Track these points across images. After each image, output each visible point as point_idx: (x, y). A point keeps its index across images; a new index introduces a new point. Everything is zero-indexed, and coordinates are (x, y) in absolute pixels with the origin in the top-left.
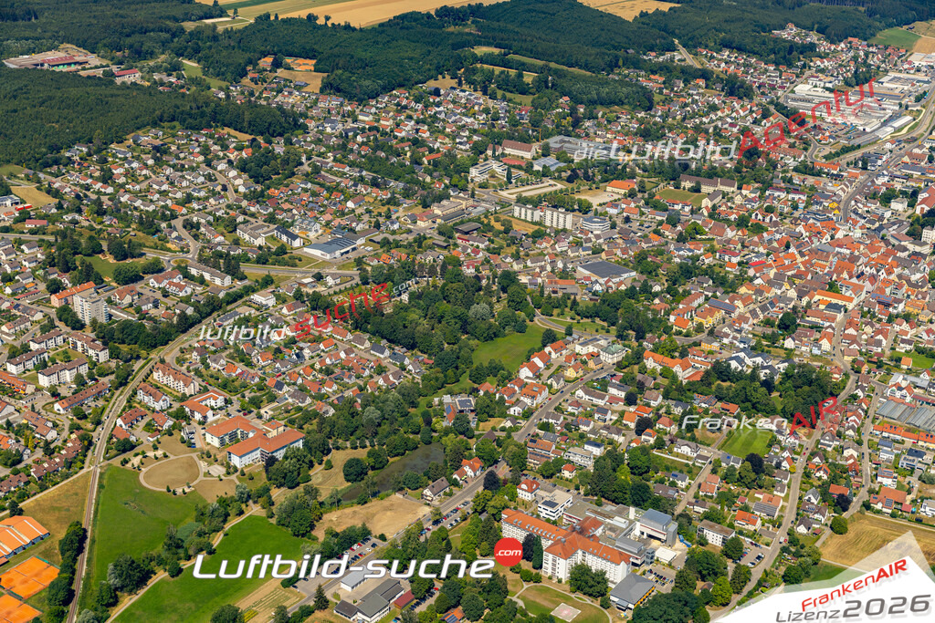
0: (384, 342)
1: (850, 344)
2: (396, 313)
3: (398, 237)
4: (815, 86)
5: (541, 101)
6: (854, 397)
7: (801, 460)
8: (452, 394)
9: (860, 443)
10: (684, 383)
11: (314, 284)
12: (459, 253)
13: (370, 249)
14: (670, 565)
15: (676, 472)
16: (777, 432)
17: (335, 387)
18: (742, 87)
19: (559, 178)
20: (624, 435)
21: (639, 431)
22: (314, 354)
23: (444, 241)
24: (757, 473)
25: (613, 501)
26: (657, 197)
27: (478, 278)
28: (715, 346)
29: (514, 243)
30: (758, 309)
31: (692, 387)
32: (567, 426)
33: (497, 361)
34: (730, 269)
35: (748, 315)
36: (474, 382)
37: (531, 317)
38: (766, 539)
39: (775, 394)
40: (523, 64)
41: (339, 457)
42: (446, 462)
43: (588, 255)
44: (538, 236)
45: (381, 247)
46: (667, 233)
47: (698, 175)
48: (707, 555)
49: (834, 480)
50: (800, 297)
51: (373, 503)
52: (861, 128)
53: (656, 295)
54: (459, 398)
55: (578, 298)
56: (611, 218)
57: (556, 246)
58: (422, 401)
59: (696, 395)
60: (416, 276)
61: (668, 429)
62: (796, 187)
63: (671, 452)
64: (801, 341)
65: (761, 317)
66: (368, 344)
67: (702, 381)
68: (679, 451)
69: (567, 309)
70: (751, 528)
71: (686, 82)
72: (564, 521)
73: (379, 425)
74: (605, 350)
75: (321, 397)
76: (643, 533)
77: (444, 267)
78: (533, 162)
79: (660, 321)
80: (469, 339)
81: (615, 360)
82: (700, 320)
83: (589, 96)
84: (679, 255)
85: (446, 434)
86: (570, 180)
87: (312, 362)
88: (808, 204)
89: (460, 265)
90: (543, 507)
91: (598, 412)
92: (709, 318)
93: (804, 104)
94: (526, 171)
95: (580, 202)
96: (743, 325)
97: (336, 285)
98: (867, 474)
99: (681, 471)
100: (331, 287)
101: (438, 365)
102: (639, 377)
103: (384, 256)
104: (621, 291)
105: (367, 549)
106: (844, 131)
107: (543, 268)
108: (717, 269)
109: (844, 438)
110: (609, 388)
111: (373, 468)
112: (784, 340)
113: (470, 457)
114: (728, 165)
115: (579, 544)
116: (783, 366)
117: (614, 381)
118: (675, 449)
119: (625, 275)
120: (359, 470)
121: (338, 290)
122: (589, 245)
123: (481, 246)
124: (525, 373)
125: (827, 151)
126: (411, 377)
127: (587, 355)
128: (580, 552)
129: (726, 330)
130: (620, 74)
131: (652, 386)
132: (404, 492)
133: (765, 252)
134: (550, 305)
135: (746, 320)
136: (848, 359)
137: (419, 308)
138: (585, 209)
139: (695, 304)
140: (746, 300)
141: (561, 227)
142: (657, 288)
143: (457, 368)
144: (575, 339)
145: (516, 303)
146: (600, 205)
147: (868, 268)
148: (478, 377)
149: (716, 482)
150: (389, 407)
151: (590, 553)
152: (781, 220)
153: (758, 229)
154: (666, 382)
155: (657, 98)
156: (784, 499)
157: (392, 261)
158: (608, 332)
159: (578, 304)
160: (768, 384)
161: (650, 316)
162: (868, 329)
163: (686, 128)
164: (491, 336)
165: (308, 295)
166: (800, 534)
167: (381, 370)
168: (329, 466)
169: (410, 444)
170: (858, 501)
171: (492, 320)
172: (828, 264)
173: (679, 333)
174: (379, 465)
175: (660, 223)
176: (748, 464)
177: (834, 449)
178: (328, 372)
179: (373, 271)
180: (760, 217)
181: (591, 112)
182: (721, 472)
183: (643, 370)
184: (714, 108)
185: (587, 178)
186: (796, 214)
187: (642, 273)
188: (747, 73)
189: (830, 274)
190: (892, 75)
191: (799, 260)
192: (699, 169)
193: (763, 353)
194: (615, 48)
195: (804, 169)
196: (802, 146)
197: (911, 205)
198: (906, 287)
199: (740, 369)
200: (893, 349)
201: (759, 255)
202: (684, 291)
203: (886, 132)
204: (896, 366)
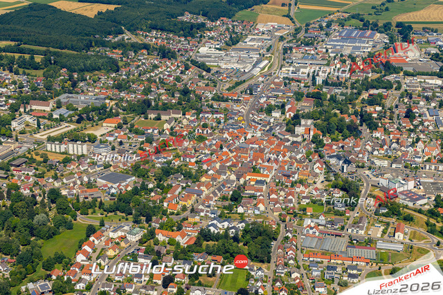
1: (275, 205)
4: (210, 48)
5: (49, 73)
6: (287, 238)
7: (269, 286)
8: (33, 281)
9: (298, 267)
10: (185, 247)
12: (16, 181)
16: (249, 269)
18: (169, 52)
19: (71, 121)
20: (156, 290)
21: (165, 286)
23: (4, 174)
26: (136, 126)
28: (197, 219)
29: (52, 169)
30: (216, 190)
31: (191, 249)
32: (118, 291)
33: (60, 253)
34: (191, 167)
35: (211, 195)
36: (47, 270)
37: (75, 217)
39: (241, 244)
40: (33, 50)
43: (102, 170)
44: (67, 161)
46: (148, 149)
47: (157, 109)
50: (238, 179)
52: (243, 70)
53: (151, 190)
54: (39, 283)
55: (102, 199)
56: (110, 143)
57: (80, 167)
58: (13, 290)
59: (194, 254)
61: (183, 280)
62: (216, 110)
64: (247, 207)
65: (219, 195)
67: (195, 243)
68: (194, 294)
69: (97, 209)
71: (135, 52)
74: (130, 233)
77: (8, 192)
78: (53, 112)
79: (159, 207)
80: (37, 240)
81: (137, 239)
82: (184, 203)
83: (79, 67)
84: (159, 162)
86: (78, 122)
88: (226, 120)
89: (19, 189)
91: (135, 277)
92: (189, 201)
93: (207, 59)
94: (49, 119)
95: (89, 136)
96: (210, 202)
98: (308, 287)
101: (19, 262)
102: (156, 248)
104: (129, 191)
106: (234, 73)
108: (184, 168)
109: (289, 266)
110: (138, 259)
112: (237, 208)
114: (173, 101)
116: (242, 226)
117: (140, 253)
118: (191, 294)
119: (129, 180)
122: (100, 163)
123: (31, 173)
124: (80, 258)
125: (227, 86)
127: (119, 238)
129: (201, 207)
130: (94, 51)
131: (165, 252)
133: (209, 152)
134: (86, 208)
135: (211, 199)
136: (276, 214)
138: (92, 139)
139: (177, 193)
140: (208, 186)
141: (80, 154)
142: (151, 186)
143: (33, 262)
144: (107, 228)
145: (63, 210)
146: (101, 136)
147: (272, 155)
148: (49, 266)
152: (213, 131)
153: (201, 139)
155: (120, 64)
158: (127, 219)
159: (104, 204)
160: (236, 239)
161: (151, 205)
162: (282, 193)
163: (142, 80)
164: (51, 235)
171: (49, 224)
172: (248, 155)
173: (172, 214)
175: (142, 143)
177: (285, 274)
180: (200, 131)
181: (82, 77)
183: (157, 243)
184: (156, 67)
185: (89, 119)
186: (221, 126)
187: (139, 177)
188: (169, 43)
189: (251, 161)
190: (250, 37)
191: (231, 155)
192: (157, 105)
193: (228, 219)
194: (87, 35)
195: (218, 98)
196: (212, 84)
197: (283, 113)
198: (296, 164)
199: (216, 232)
200: (299, 203)
201: (206, 155)
202: (168, 185)
203: (257, 71)
204: (304, 214)
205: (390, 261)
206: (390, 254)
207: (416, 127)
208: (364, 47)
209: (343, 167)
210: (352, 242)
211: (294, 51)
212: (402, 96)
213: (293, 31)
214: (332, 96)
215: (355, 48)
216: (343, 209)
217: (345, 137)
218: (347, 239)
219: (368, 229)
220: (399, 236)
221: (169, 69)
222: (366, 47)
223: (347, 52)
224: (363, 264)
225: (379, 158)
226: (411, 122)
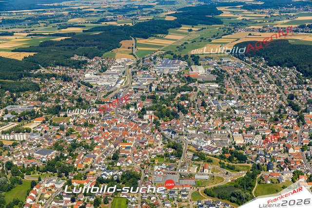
1: (137, 160)
4: (91, 74)
6: (146, 178)
7: (139, 206)
16: (127, 197)
18: (68, 78)
19: (15, 121)
26: (53, 121)
28: (95, 171)
29: (6, 150)
30: (103, 154)
33: (16, 199)
34: (88, 142)
35: (101, 157)
37: (23, 177)
43: (36, 148)
46: (61, 134)
47: (65, 111)
52: (111, 86)
53: (66, 157)
55: (38, 165)
56: (39, 132)
57: (23, 147)
65: (105, 157)
67: (95, 186)
71: (48, 79)
78: (3, 117)
79: (72, 167)
82: (86, 163)
83: (16, 89)
84: (69, 141)
86: (19, 121)
92: (89, 162)
93: (90, 80)
94: (1, 121)
95: (26, 129)
96: (101, 161)
98: (161, 204)
104: (53, 159)
106: (106, 87)
108: (84, 143)
110: (63, 198)
114: (73, 105)
116: (120, 173)
117: (64, 194)
119: (52, 153)
124: (29, 200)
125: (103, 95)
127: (50, 187)
129: (96, 165)
130: (24, 80)
133: (97, 133)
134: (29, 171)
136: (139, 165)
138: (28, 131)
140: (98, 152)
141: (22, 140)
142: (66, 155)
144: (43, 182)
145: (16, 173)
146: (34, 128)
147: (132, 132)
152: (98, 121)
155: (40, 86)
159: (39, 168)
160: (118, 181)
161: (67, 166)
162: (140, 153)
163: (54, 95)
164: (10, 189)
172: (119, 133)
177: (147, 198)
180: (91, 121)
181: (19, 95)
183: (73, 187)
184: (61, 87)
185: (25, 119)
186: (102, 118)
187: (58, 150)
188: (67, 73)
189: (121, 136)
190: (113, 67)
191: (109, 134)
192: (64, 108)
193: (112, 170)
194: (19, 71)
195: (98, 102)
196: (95, 95)
197: (136, 108)
198: (146, 136)
199: (106, 178)
200: (150, 158)
201: (95, 135)
202: (76, 154)
203: (118, 86)
204: (153, 163)
205: (203, 185)
206: (202, 182)
207: (208, 110)
208: (175, 69)
209: (172, 136)
210: (182, 177)
211: (138, 73)
212: (198, 95)
213: (136, 62)
214: (161, 97)
215: (170, 70)
216: (175, 159)
217: (171, 119)
218: (178, 175)
219: (189, 169)
220: (206, 171)
221: (69, 88)
222: (176, 69)
223: (166, 72)
224: (189, 188)
225: (190, 129)
226: (205, 108)
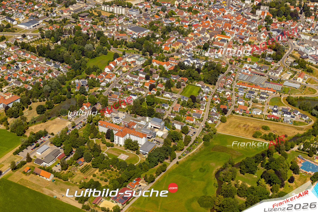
0: (51, 60)
2: (55, 49)
3: (56, 19)
6: (230, 73)
7: (210, 97)
8: (79, 79)
9: (231, 90)
10: (167, 71)
11: (22, 39)
12: (80, 25)
13: (44, 24)
14: (162, 137)
15: (164, 104)
16: (201, 87)
17: (32, 79)
20: (145, 91)
21: (150, 90)
22: (23, 66)
23: (74, 20)
24: (194, 102)
25: (141, 116)
26: (157, 1)
27: (88, 34)
28: (179, 56)
29: (102, 20)
30: (195, 42)
31: (170, 72)
32: (123, 89)
33: (96, 66)
34: (185, 28)
36: (87, 74)
37: (109, 48)
38: (197, 126)
39: (201, 73)
41: (34, 105)
42: (76, 105)
43: (131, 24)
44: (111, 17)
45: (49, 24)
46: (161, 15)
48: (175, 133)
49: (222, 103)
50: (211, 37)
51: (48, 122)
53: (157, 38)
54: (82, 80)
55: (127, 41)
56: (140, 9)
57: (119, 21)
58: (67, 82)
59: (172, 75)
60: (63, 34)
61: (161, 88)
63: (162, 96)
64: (211, 53)
66: (45, 61)
67: (174, 70)
68: (165, 96)
69: (123, 45)
70: (192, 122)
72: (122, 124)
73: (50, 92)
74: (138, 60)
75: (27, 83)
76: (152, 127)
77: (74, 30)
79: (159, 48)
80: (85, 58)
81: (142, 64)
82: (174, 47)
84: (166, 23)
85: (76, 94)
87: (22, 69)
88: (215, 2)
89: (81, 30)
90: (114, 119)
91: (135, 83)
95: (128, 4)
96: (190, 48)
97: (31, 39)
98: (234, 101)
99: (166, 103)
100: (29, 40)
101: (73, 68)
102: (151, 69)
103: (50, 27)
104: (144, 37)
105: (47, 139)
107: (113, 30)
108: (180, 28)
109: (226, 88)
110: (139, 74)
111: (48, 109)
112: (205, 53)
113: (86, 102)
115: (127, 132)
116: (204, 63)
118: (164, 95)
119: (145, 31)
120: (43, 109)
121: (32, 41)
122: (131, 20)
123: (89, 22)
124: (107, 70)
126: (62, 73)
127: (131, 62)
128: (128, 135)
129: (183, 50)
131: (155, 72)
132: (60, 117)
134: (116, 44)
135: (191, 46)
136: (228, 59)
137: (65, 47)
138: (130, 6)
139: (172, 41)
140: (191, 39)
141: (120, 13)
142: (158, 36)
143: (80, 69)
144: (126, 56)
146: (136, 4)
148: (89, 72)
149: (179, 106)
150: (54, 85)
151: (132, 135)
152: (205, 8)
153: (196, 12)
154: (161, 71)
156: (204, 111)
157: (54, 29)
158: (139, 53)
159: (127, 43)
160: (199, 70)
161: (155, 46)
164: (94, 56)
165: (20, 43)
166: (210, 123)
167: (50, 71)
168: (31, 109)
169: (63, 99)
170: (230, 111)
171: (94, 50)
172: (222, 24)
173: (166, 52)
174: (50, 107)
175: (159, 11)
176: (190, 99)
177: (222, 92)
178: (29, 73)
179: (46, 33)
180: (197, 7)
182: (181, 103)
187: (152, 30)
189: (222, 28)
191: (211, 23)
193: (197, 59)
197: (253, 2)
198: (250, 32)
199: (188, 65)
200: (244, 55)
201: (196, 22)
202: (168, 37)
204: (245, 61)
205: (289, 93)
206: (290, 89)
210: (270, 80)
216: (271, 61)
217: (287, 19)
218: (267, 78)
219: (282, 74)
220: (300, 80)
224: (272, 92)
225: (305, 34)
